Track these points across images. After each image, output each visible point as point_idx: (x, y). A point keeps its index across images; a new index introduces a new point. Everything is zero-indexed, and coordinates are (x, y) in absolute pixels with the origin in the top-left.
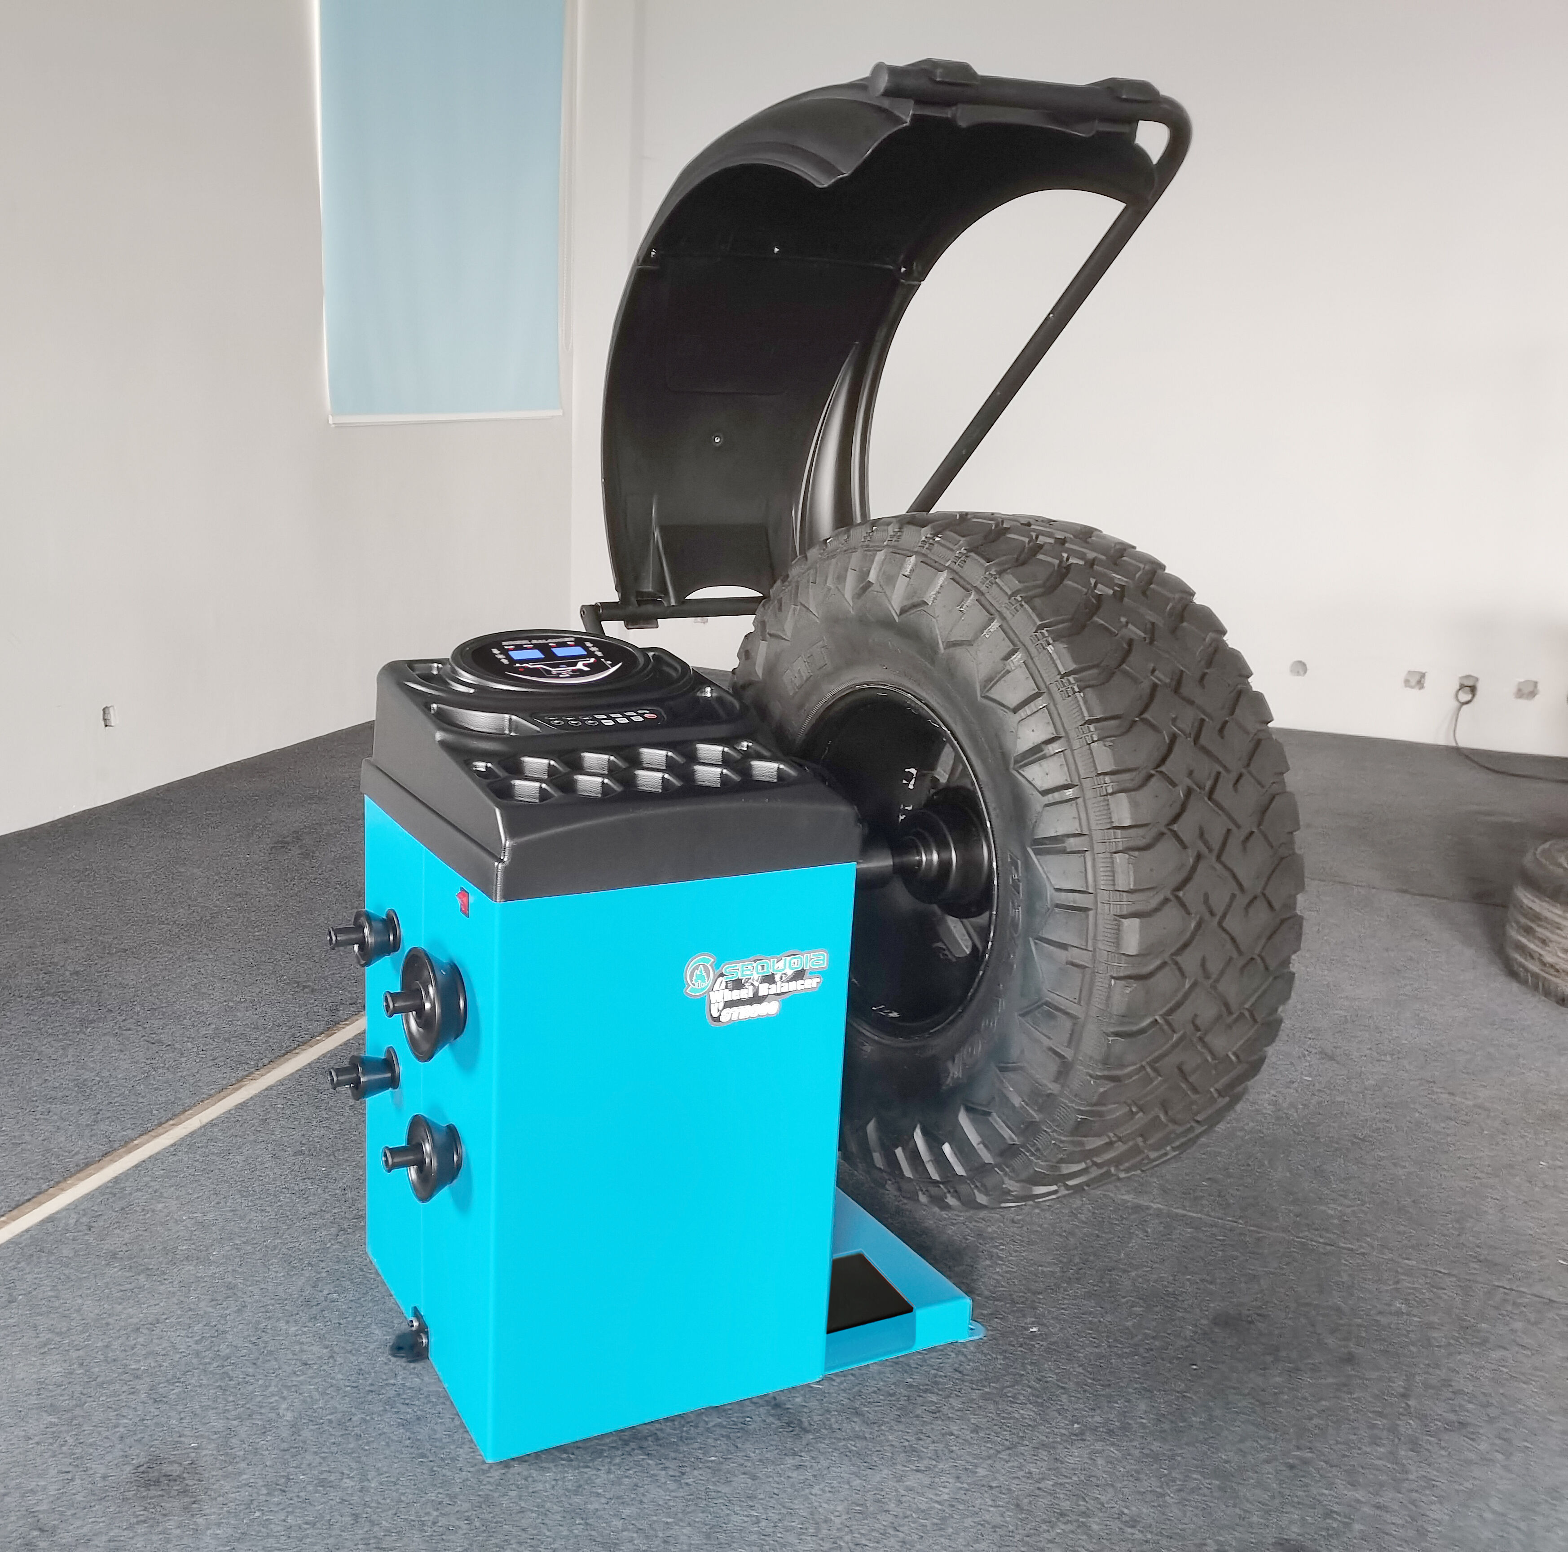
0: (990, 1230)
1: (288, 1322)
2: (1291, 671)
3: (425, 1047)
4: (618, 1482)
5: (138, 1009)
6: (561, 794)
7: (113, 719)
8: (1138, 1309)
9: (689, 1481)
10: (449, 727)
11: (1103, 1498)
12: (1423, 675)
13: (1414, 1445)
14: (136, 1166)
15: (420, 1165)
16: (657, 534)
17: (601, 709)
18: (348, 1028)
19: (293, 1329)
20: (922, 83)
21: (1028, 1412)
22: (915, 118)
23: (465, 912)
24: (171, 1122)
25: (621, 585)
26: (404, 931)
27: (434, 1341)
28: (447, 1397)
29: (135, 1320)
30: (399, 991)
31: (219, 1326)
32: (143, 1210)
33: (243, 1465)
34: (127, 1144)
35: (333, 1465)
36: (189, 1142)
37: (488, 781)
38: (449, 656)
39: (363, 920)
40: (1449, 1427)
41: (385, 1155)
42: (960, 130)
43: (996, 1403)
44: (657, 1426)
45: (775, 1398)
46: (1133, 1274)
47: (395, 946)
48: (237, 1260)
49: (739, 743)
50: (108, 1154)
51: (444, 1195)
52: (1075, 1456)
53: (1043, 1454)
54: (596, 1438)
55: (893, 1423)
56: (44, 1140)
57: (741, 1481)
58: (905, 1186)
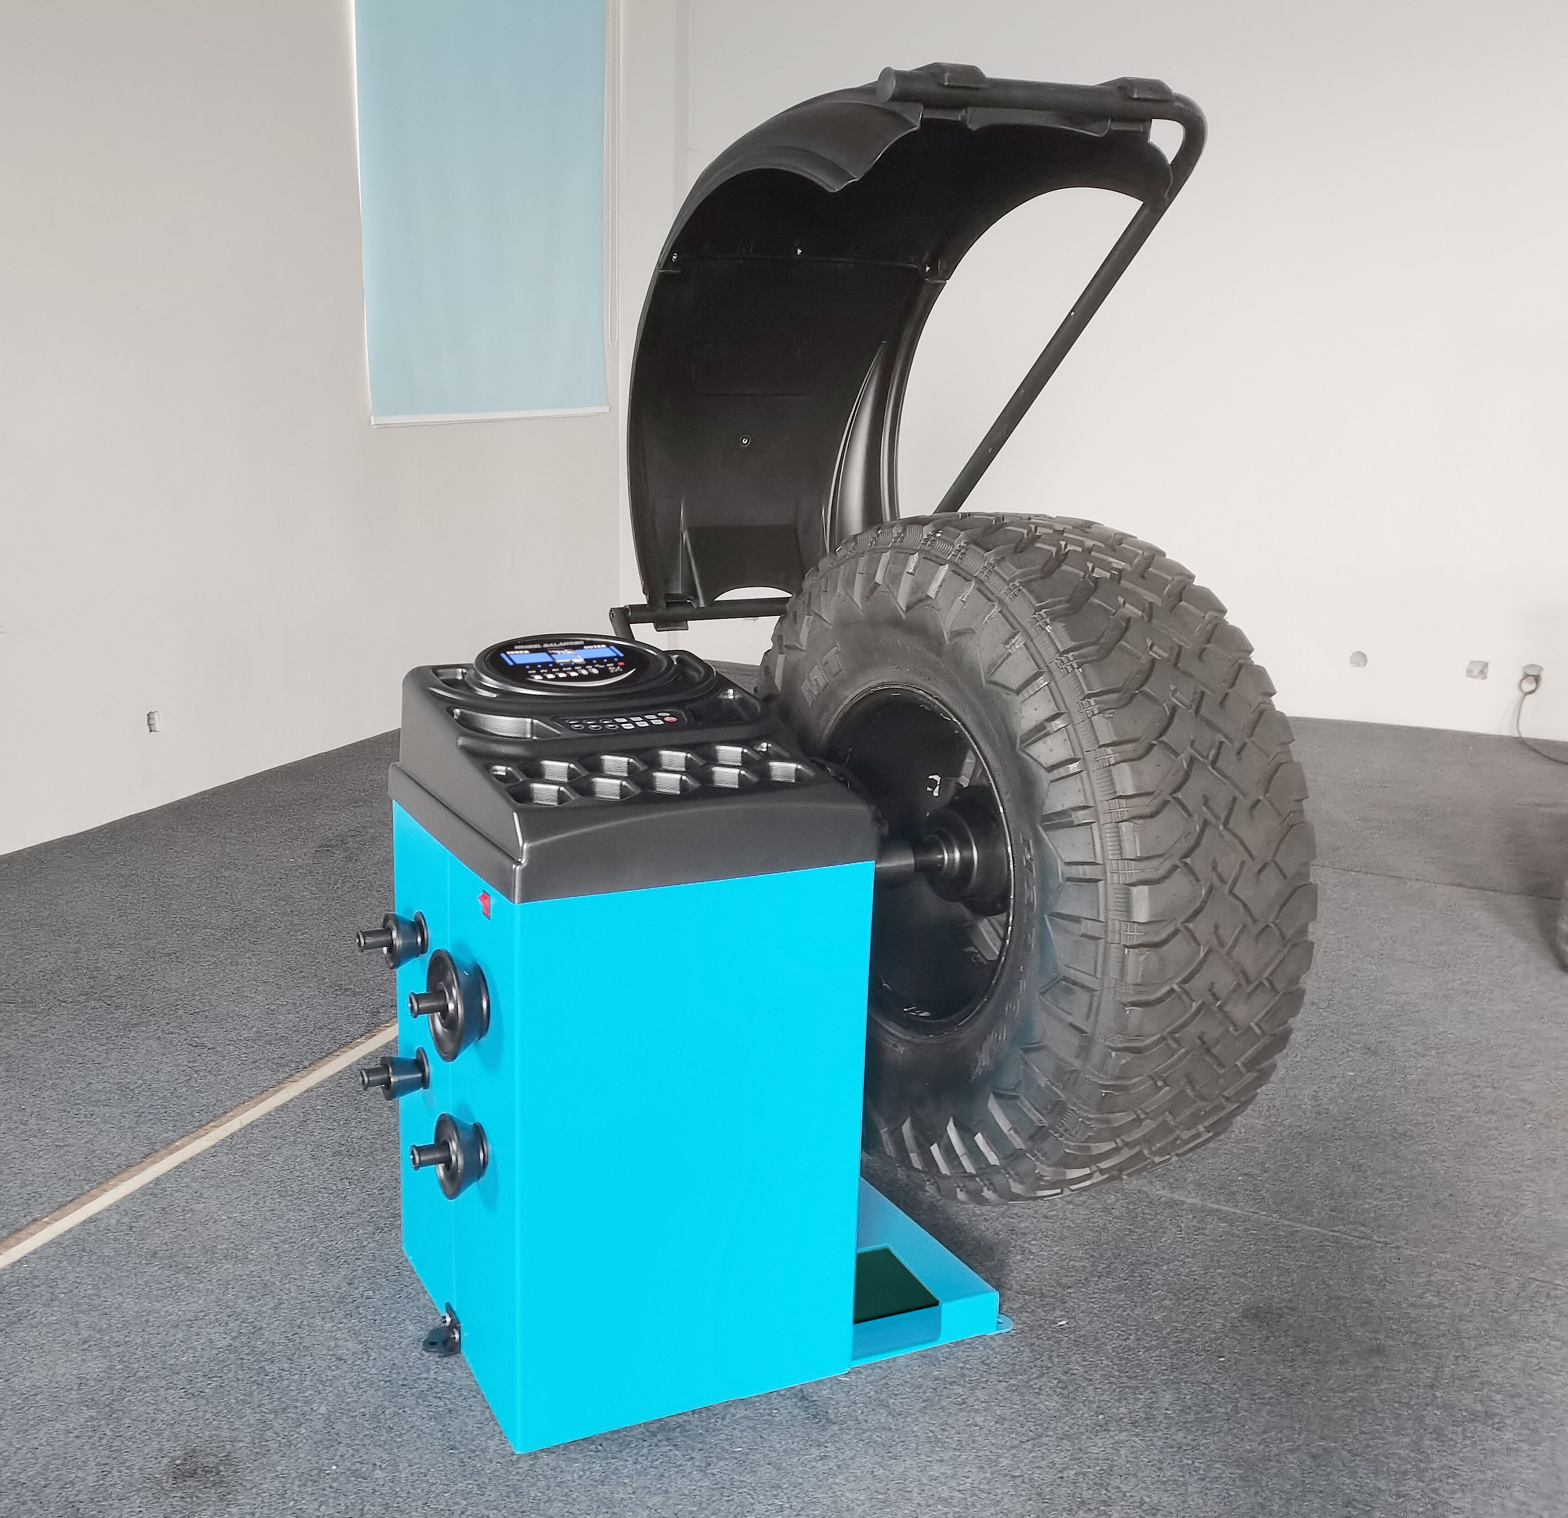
0: (1022, 1225)
1: (323, 1318)
2: (1351, 662)
3: (449, 1046)
4: (645, 1472)
5: (180, 1012)
6: (578, 796)
7: (158, 724)
8: (1167, 1302)
9: (714, 1471)
10: (471, 732)
11: (1124, 1488)
12: (1486, 665)
13: (1439, 1434)
14: (177, 1167)
15: (447, 1163)
16: (685, 536)
17: (620, 712)
18: (389, 1030)
19: (329, 1325)
20: (932, 88)
21: (1054, 1403)
22: (924, 122)
23: (487, 914)
24: (212, 1124)
25: (649, 587)
26: (431, 933)
27: (466, 1336)
28: (478, 1391)
29: (174, 1317)
30: (425, 992)
31: (256, 1323)
32: (184, 1210)
33: (276, 1457)
34: (169, 1146)
35: (365, 1457)
36: (229, 1144)
37: (507, 785)
38: (473, 662)
39: (391, 923)
40: (1474, 1417)
41: (413, 1154)
42: (971, 134)
43: (1022, 1395)
44: (685, 1418)
45: (801, 1390)
46: (1165, 1268)
47: (423, 948)
48: (275, 1258)
49: (759, 744)
50: (150, 1154)
51: (471, 1192)
52: (1098, 1446)
53: (1066, 1444)
54: (625, 1429)
55: (918, 1414)
56: (86, 1142)
57: (766, 1472)
58: (944, 1184)
